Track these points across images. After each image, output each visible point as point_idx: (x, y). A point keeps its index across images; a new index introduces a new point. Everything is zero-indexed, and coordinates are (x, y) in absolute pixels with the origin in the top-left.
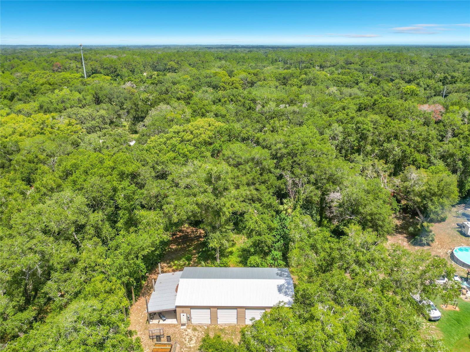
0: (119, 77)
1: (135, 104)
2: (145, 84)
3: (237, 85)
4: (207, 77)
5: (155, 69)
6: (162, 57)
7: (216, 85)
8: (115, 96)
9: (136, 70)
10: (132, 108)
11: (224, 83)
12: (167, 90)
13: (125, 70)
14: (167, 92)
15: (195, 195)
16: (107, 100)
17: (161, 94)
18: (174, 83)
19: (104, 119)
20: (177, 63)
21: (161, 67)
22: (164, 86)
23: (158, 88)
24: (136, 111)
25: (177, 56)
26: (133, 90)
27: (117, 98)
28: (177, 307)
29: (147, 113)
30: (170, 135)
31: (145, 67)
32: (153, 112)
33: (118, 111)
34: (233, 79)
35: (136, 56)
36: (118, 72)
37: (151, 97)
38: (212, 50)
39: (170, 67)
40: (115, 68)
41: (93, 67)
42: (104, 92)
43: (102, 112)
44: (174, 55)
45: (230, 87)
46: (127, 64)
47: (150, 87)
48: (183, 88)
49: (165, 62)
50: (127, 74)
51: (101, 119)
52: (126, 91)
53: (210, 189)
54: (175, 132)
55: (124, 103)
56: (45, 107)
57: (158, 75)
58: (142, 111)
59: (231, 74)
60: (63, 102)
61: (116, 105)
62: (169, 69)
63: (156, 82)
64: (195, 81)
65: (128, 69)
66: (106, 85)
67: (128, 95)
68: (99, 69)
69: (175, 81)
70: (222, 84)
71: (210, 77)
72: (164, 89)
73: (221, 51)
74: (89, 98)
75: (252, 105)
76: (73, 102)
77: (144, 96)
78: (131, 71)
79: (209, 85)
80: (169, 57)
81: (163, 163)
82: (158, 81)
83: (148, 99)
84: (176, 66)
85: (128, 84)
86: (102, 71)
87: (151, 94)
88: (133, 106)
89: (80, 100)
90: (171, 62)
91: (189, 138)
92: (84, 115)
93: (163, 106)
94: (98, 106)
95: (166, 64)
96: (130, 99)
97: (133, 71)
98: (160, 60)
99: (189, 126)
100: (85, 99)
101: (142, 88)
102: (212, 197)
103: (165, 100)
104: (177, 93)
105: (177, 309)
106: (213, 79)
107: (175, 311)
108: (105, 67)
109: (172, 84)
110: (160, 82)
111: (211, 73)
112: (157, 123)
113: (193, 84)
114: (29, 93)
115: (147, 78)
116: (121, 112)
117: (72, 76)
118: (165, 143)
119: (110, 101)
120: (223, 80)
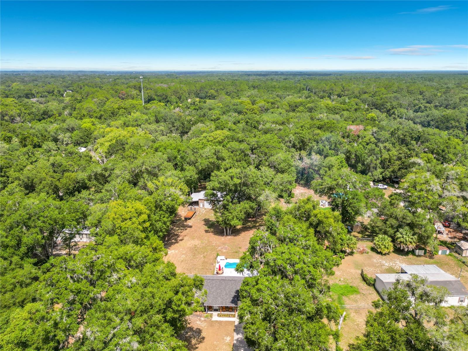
0: (169, 103)
1: (182, 123)
2: (190, 110)
3: (256, 111)
4: (234, 105)
5: (197, 95)
6: (204, 86)
7: (240, 111)
8: (169, 118)
9: (182, 97)
10: (180, 126)
11: (247, 109)
12: (204, 114)
13: (173, 97)
14: (204, 115)
15: (209, 159)
16: (163, 120)
17: (200, 117)
18: (210, 109)
19: (163, 132)
20: (217, 91)
21: (203, 95)
22: (202, 111)
23: (198, 113)
24: (183, 128)
25: (217, 85)
26: (180, 114)
27: (170, 119)
28: (199, 199)
29: (190, 129)
30: (202, 138)
31: (189, 95)
32: (193, 128)
33: (170, 128)
34: (255, 106)
35: (183, 85)
36: (168, 99)
37: (193, 119)
38: (251, 78)
39: (210, 95)
40: (166, 96)
41: (149, 94)
42: (161, 115)
43: (162, 128)
44: (215, 85)
45: (251, 113)
46: (175, 92)
47: (193, 112)
48: (216, 113)
49: (206, 90)
50: (175, 101)
51: (161, 132)
52: (176, 114)
53: (215, 157)
54: (204, 137)
55: (174, 123)
56: (127, 124)
57: (200, 102)
58: (187, 128)
59: (253, 103)
60: (136, 121)
61: (169, 124)
62: (210, 96)
63: (197, 108)
64: (226, 108)
65: (176, 96)
66: (162, 110)
67: (177, 117)
68: (153, 97)
69: (211, 107)
70: (245, 110)
71: (237, 105)
72: (202, 113)
73: (258, 79)
74: (153, 119)
75: (256, 125)
76: (142, 121)
77: (188, 118)
78: (178, 98)
79: (236, 111)
80: (210, 86)
81: (197, 148)
82: (199, 107)
83: (191, 120)
84: (215, 94)
85: (177, 110)
86: (156, 97)
87: (193, 117)
88: (181, 125)
89: (147, 120)
90: (211, 91)
91: (211, 139)
92: (152, 129)
93: (200, 125)
94: (158, 124)
95: (207, 92)
96: (179, 120)
97: (180, 98)
98: (202, 88)
99: (212, 134)
100: (150, 119)
101: (187, 112)
102: (216, 160)
103: (202, 121)
104: (212, 116)
105: (199, 201)
106: (239, 107)
107: (198, 202)
108: (158, 94)
109: (208, 110)
110: (201, 108)
111: (238, 102)
112: (196, 133)
113: (224, 110)
114: (111, 115)
115: (191, 104)
116: (173, 128)
117: (137, 102)
118: (199, 142)
119: (165, 121)
120: (246, 107)
